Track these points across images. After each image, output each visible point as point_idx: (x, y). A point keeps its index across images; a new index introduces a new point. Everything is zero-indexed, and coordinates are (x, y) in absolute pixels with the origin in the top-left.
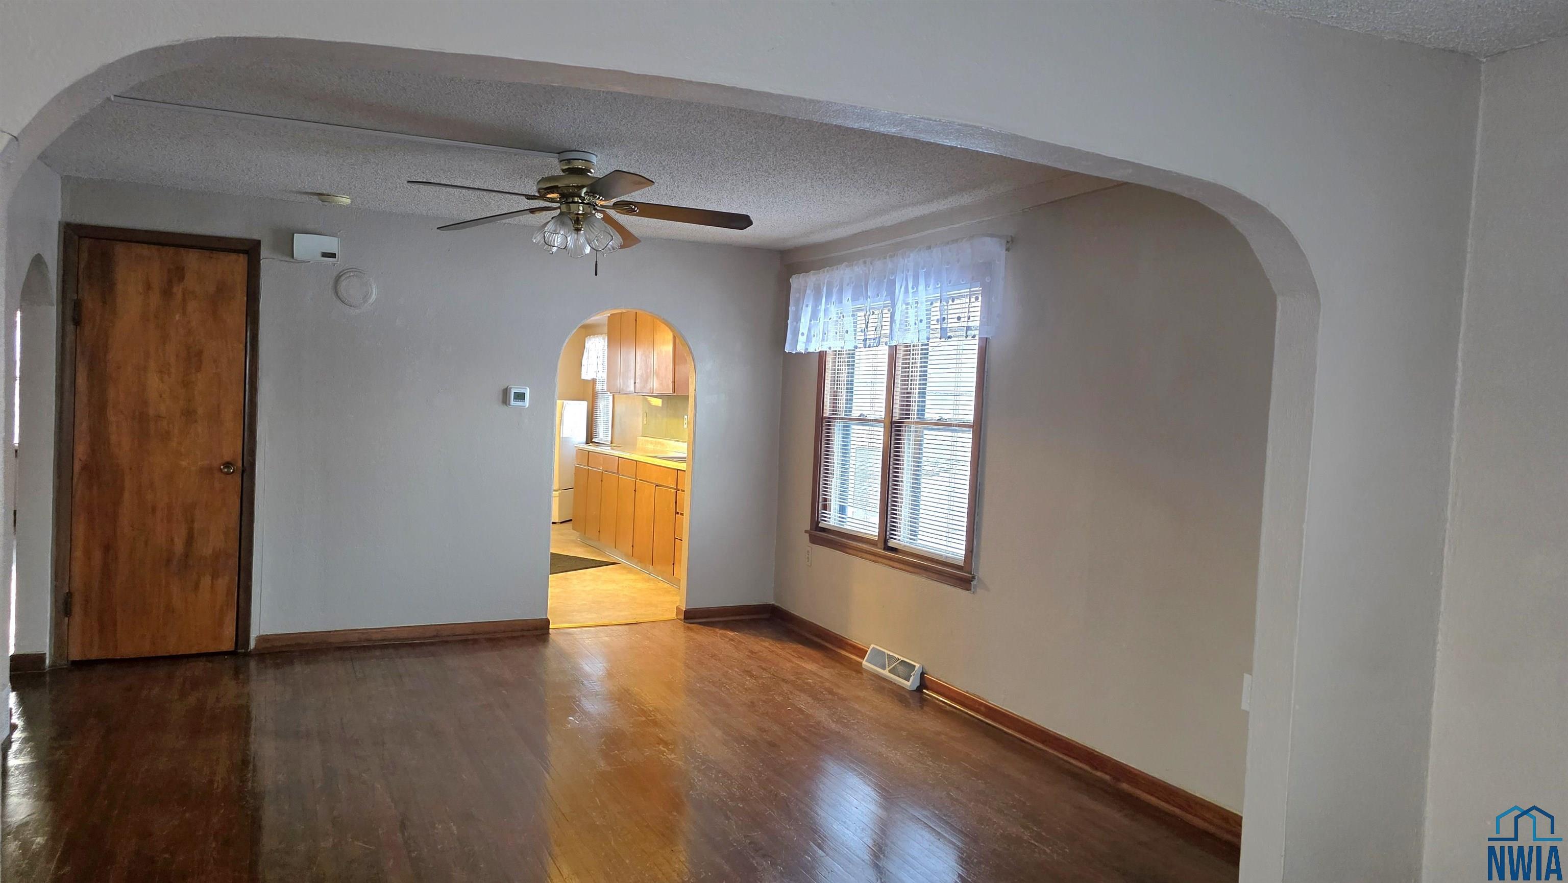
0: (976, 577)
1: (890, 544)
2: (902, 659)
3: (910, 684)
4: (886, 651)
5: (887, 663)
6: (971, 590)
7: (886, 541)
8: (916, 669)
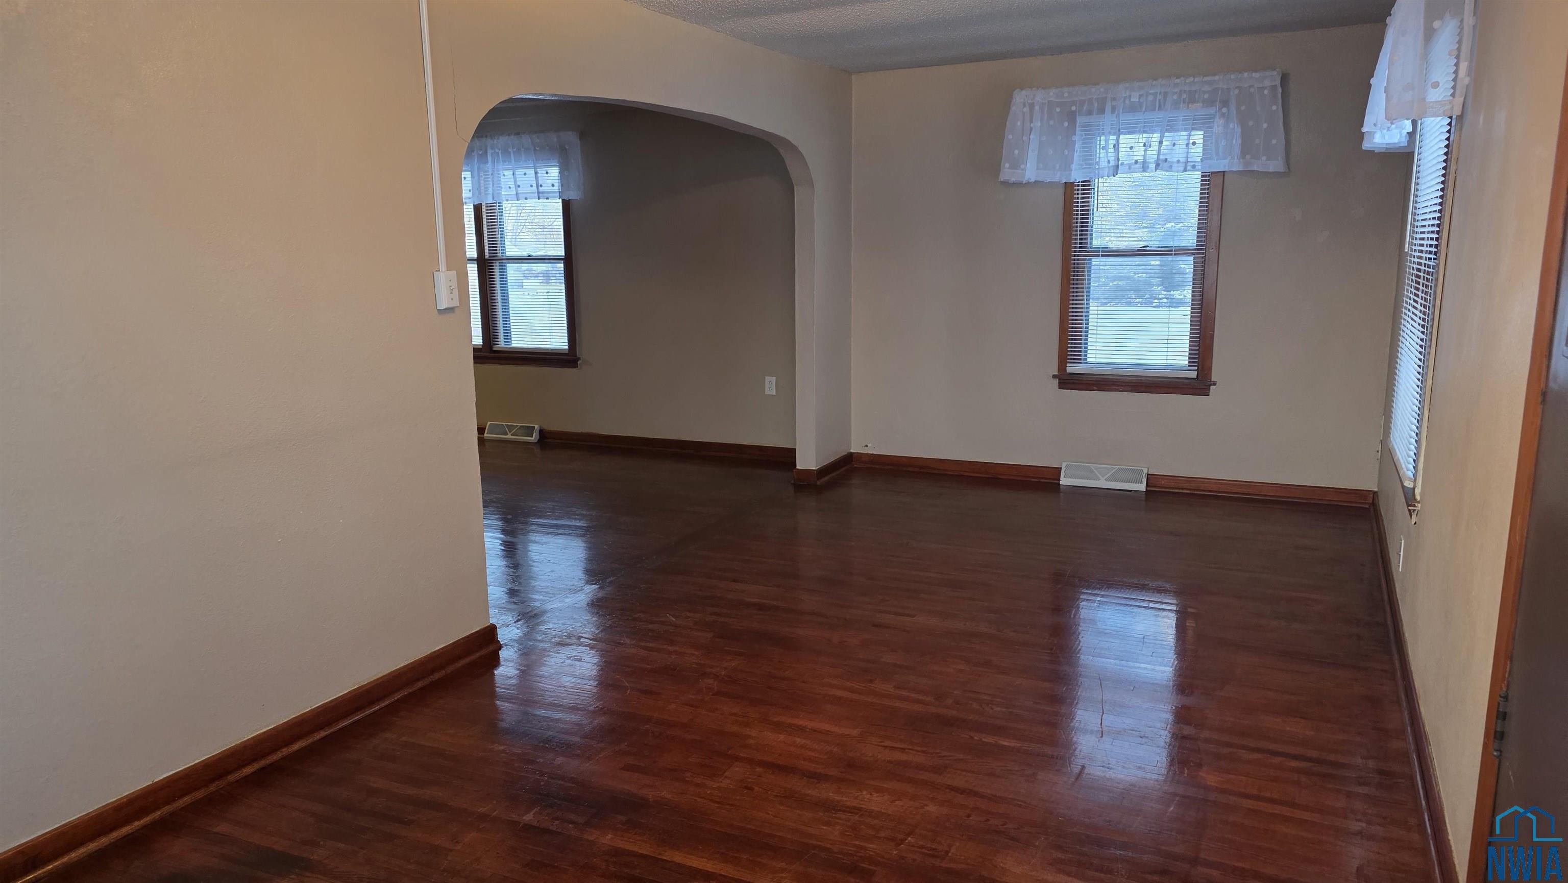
0: (581, 359)
1: (494, 349)
2: (520, 425)
3: (534, 438)
4: (504, 424)
5: (507, 430)
6: (577, 367)
7: (491, 347)
8: (536, 428)
